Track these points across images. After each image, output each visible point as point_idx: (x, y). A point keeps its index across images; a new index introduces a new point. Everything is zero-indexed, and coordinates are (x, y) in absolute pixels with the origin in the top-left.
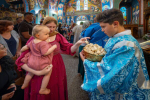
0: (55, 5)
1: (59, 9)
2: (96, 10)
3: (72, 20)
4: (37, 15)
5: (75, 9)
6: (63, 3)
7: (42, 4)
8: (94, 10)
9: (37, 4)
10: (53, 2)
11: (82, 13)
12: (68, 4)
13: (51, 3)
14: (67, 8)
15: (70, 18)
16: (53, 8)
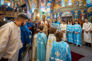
0: (44, 4)
1: (48, 7)
2: (80, 5)
3: (58, 16)
4: (33, 14)
5: (61, 6)
6: (50, 2)
7: (35, 5)
8: (78, 5)
9: (33, 5)
10: (43, 2)
11: (67, 9)
12: (54, 2)
13: (41, 3)
14: (54, 5)
15: (57, 15)
16: (43, 7)
